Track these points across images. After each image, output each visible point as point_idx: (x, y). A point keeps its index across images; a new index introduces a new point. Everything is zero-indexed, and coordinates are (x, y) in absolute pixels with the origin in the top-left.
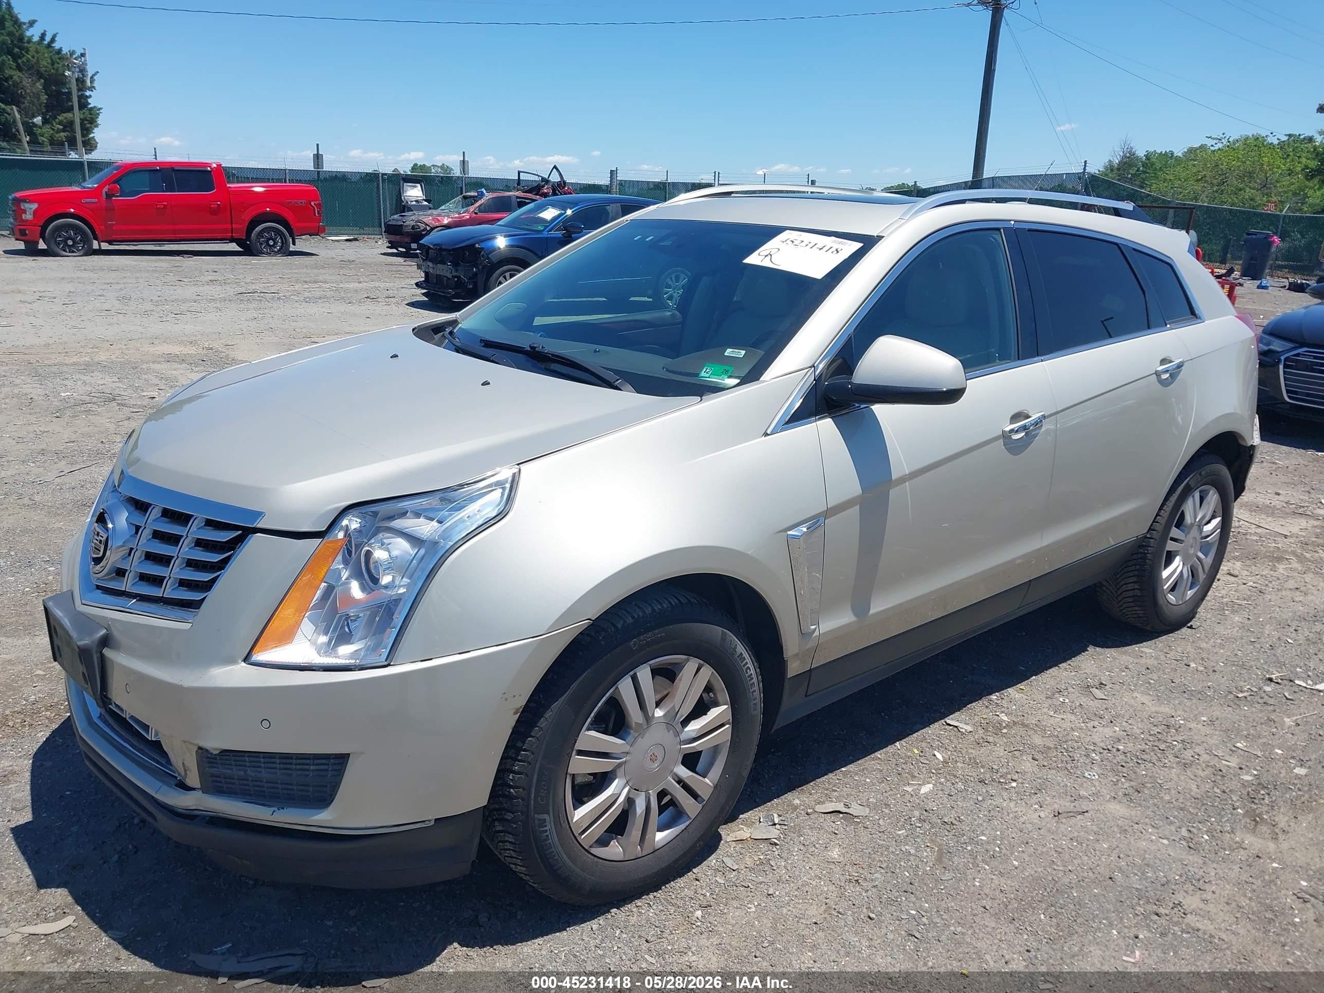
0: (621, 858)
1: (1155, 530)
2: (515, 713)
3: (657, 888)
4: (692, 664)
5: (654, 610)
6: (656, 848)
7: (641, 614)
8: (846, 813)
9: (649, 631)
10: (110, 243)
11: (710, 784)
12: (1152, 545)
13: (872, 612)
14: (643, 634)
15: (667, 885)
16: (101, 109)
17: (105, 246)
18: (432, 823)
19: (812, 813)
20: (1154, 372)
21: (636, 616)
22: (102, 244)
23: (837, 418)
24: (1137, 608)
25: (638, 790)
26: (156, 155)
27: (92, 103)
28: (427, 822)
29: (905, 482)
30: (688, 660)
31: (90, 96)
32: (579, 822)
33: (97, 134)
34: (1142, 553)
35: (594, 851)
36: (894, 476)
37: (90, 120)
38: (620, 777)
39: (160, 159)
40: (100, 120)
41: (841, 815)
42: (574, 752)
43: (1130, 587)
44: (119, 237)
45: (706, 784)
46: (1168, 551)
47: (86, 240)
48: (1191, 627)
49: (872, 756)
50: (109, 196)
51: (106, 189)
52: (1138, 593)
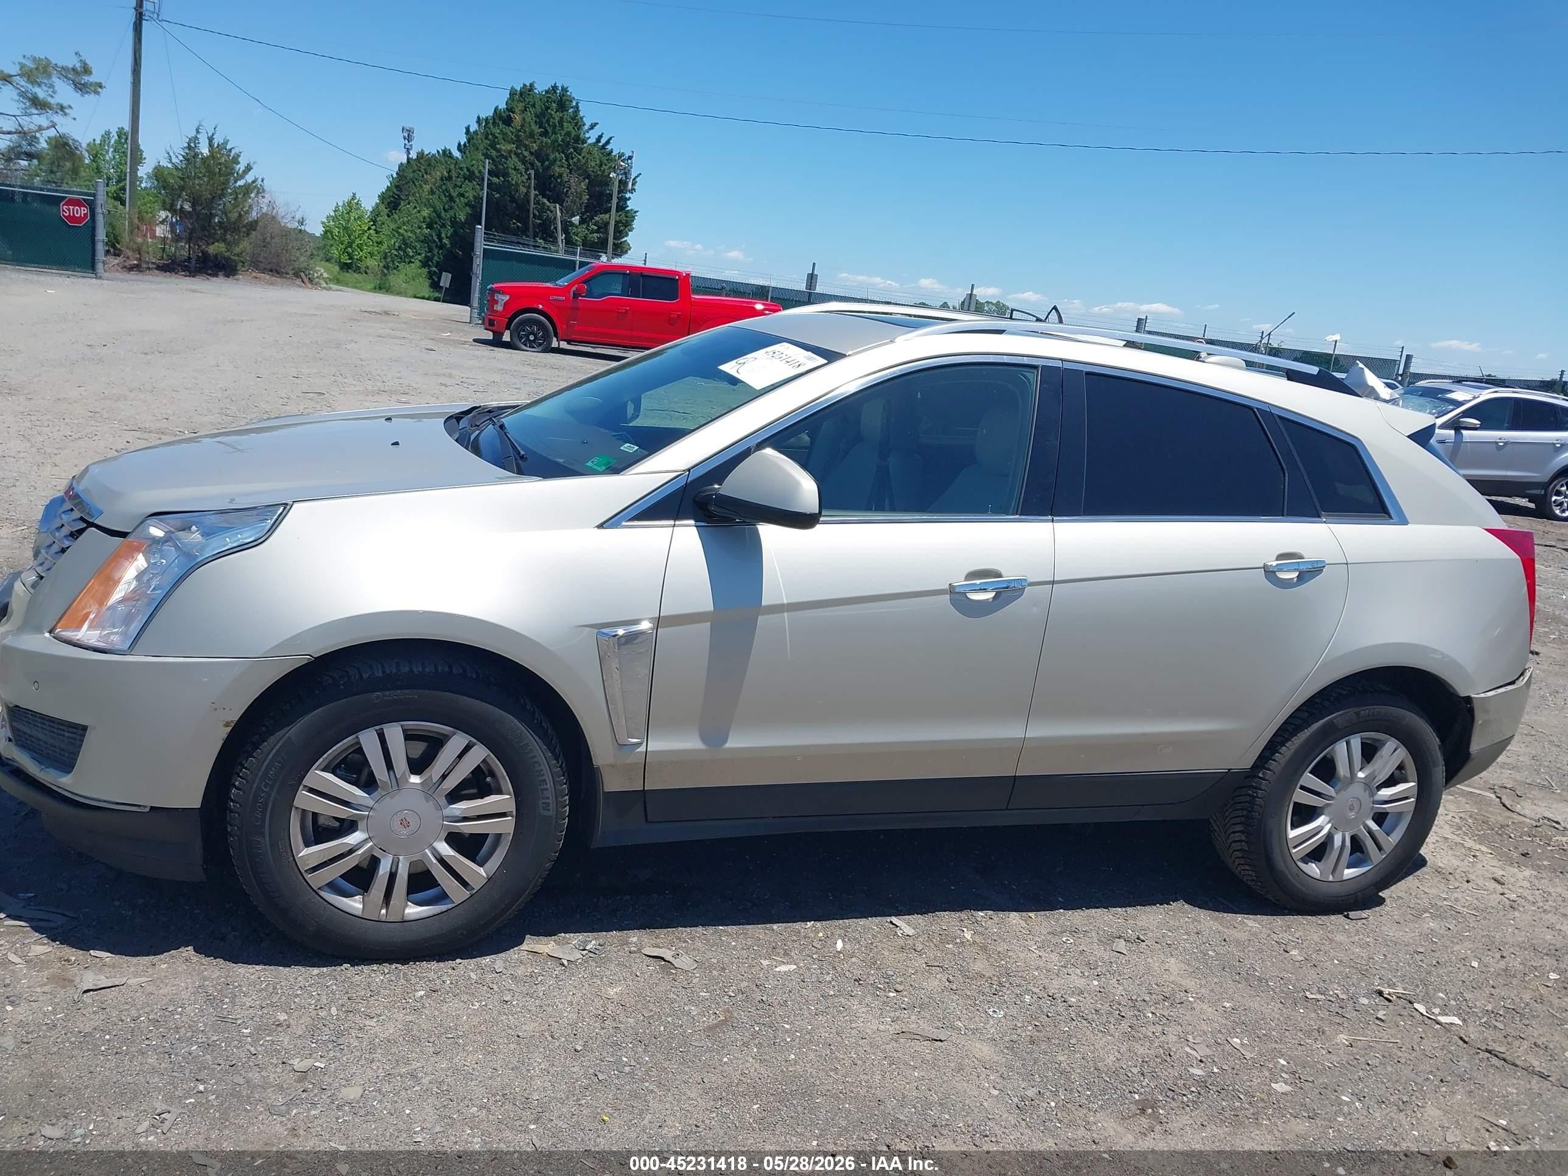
0: (359, 913)
1: (1269, 770)
2: (227, 725)
3: (404, 962)
4: (458, 741)
5: (411, 671)
6: (405, 919)
7: (394, 671)
8: (669, 962)
9: (398, 689)
10: (569, 343)
11: (485, 875)
12: (1263, 788)
13: (728, 745)
14: (389, 690)
15: (418, 963)
16: (637, 212)
17: (564, 345)
18: (147, 810)
19: (634, 952)
20: (1262, 565)
21: (388, 672)
22: (561, 342)
23: (701, 528)
24: (1247, 868)
25: (385, 851)
26: (645, 261)
27: (631, 205)
28: (142, 808)
29: (783, 612)
30: (454, 734)
31: (630, 198)
32: (305, 857)
33: (630, 238)
34: (1250, 795)
35: (322, 893)
36: (765, 602)
37: (626, 223)
38: (361, 830)
39: (648, 266)
40: (635, 224)
41: (663, 963)
42: (301, 787)
43: (1237, 836)
44: (578, 338)
45: (479, 873)
46: (1296, 804)
47: (547, 338)
48: (1347, 917)
49: (768, 926)
50: (576, 295)
51: (574, 289)
52: (1245, 846)
